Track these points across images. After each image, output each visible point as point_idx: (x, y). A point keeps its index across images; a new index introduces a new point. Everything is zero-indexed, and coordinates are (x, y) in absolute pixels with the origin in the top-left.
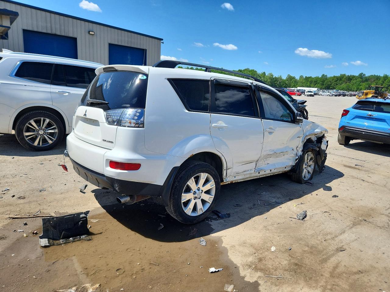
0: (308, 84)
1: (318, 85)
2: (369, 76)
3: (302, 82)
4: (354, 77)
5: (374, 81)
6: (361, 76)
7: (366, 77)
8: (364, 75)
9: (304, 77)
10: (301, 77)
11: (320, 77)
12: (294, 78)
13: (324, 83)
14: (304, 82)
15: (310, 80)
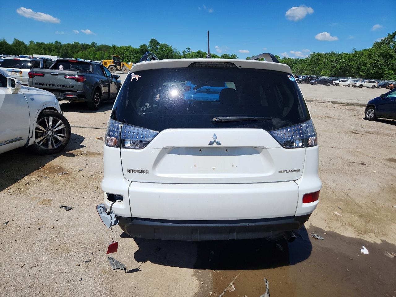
0: (42, 51)
1: (54, 52)
2: (101, 46)
3: (33, 49)
4: (87, 45)
5: (106, 50)
6: (93, 44)
7: (98, 47)
8: (96, 44)
9: (35, 43)
10: (31, 42)
11: (54, 44)
12: (22, 43)
13: (61, 51)
14: (36, 48)
15: (43, 46)
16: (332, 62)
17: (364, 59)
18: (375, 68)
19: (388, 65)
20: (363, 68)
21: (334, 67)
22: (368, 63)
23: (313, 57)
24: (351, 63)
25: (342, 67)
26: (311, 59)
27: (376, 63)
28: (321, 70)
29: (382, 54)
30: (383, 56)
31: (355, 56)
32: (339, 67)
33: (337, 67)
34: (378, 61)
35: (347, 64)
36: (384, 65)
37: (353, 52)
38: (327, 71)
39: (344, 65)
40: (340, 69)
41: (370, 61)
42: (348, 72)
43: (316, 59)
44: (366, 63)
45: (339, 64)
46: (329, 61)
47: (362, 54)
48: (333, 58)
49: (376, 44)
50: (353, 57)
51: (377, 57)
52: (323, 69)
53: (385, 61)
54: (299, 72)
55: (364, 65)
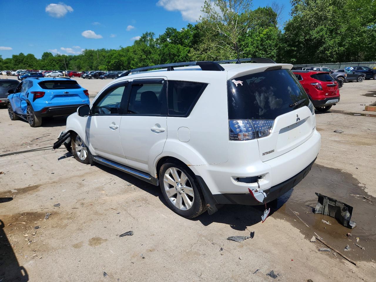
16: (105, 58)
17: (131, 54)
18: (141, 62)
19: (150, 59)
20: (132, 62)
21: (109, 62)
22: (135, 58)
23: (86, 53)
24: (122, 58)
25: (115, 62)
26: (85, 56)
27: (141, 57)
28: (98, 65)
29: (143, 50)
30: (144, 52)
31: (123, 52)
32: (114, 62)
33: (112, 62)
34: (141, 56)
35: (119, 60)
36: (146, 59)
37: (120, 49)
38: (104, 66)
39: (117, 60)
40: (114, 63)
41: (136, 56)
42: (121, 67)
43: (90, 55)
44: (134, 58)
45: (113, 59)
46: (102, 57)
47: (128, 50)
48: (104, 54)
49: (136, 42)
50: (121, 53)
51: (140, 53)
52: (100, 64)
53: (146, 56)
54: (77, 68)
55: (132, 60)
